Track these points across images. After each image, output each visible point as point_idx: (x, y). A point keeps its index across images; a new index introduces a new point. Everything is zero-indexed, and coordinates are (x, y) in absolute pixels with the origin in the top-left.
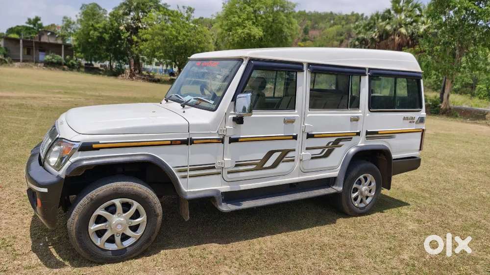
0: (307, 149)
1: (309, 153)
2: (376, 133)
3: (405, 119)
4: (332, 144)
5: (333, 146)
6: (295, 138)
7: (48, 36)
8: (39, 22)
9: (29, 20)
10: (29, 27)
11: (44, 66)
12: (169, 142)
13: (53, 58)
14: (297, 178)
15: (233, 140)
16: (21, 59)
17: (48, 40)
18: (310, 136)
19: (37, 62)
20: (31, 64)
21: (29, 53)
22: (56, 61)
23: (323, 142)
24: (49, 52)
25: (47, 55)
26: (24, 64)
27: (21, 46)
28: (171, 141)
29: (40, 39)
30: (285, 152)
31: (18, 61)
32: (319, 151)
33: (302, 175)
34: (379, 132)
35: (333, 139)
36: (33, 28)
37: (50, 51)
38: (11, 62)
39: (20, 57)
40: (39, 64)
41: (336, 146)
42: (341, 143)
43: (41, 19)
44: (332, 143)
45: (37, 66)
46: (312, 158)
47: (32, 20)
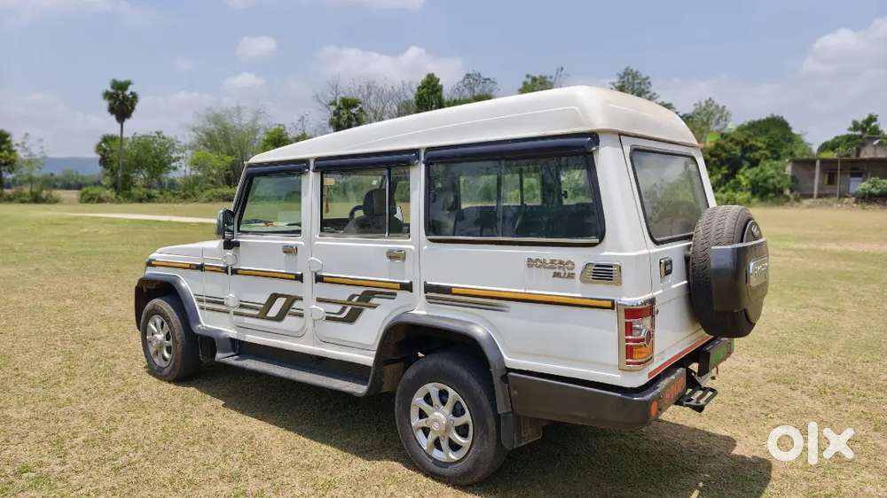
0: (320, 300)
1: (322, 309)
2: (447, 290)
3: (531, 263)
4: (358, 301)
5: (359, 303)
6: (299, 278)
7: (875, 146)
8: (873, 124)
9: (855, 123)
10: (855, 136)
11: (856, 202)
12: (188, 266)
13: (873, 187)
14: (311, 347)
15: (235, 272)
16: (815, 192)
17: (875, 153)
18: (319, 279)
19: (843, 196)
20: (830, 201)
21: (831, 181)
22: (878, 191)
23: (343, 293)
24: (867, 175)
25: (864, 181)
26: (820, 200)
27: (817, 171)
28: (190, 265)
29: (858, 154)
30: (291, 300)
31: (811, 196)
32: (338, 308)
33: (318, 345)
34: (454, 291)
35: (360, 291)
36: (861, 137)
37: (869, 174)
38: (797, 200)
39: (813, 190)
40: (847, 200)
41: (365, 304)
42: (374, 301)
43: (879, 118)
44: (357, 297)
45: (841, 203)
46: (328, 319)
47: (860, 123)
